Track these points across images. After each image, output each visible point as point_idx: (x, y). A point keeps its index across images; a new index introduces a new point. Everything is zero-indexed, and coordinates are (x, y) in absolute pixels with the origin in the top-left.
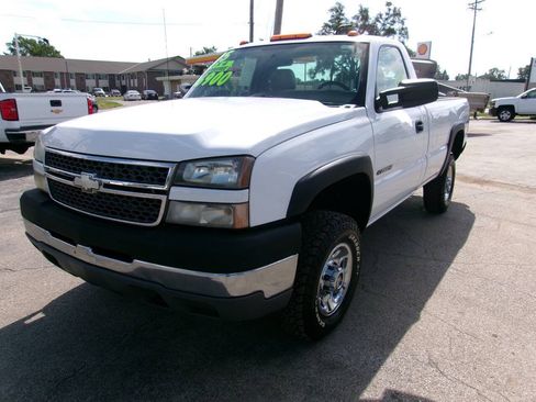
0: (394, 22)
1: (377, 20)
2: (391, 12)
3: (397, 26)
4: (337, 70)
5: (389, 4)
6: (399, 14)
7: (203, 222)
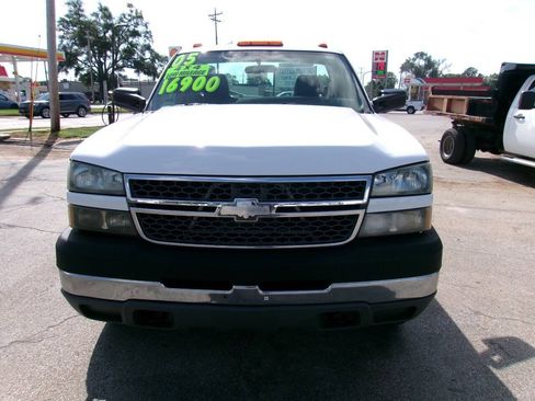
0: (137, 24)
1: (121, 20)
2: (134, 14)
3: (140, 29)
4: (82, 69)
5: (130, 6)
6: (141, 17)
7: (394, 230)
